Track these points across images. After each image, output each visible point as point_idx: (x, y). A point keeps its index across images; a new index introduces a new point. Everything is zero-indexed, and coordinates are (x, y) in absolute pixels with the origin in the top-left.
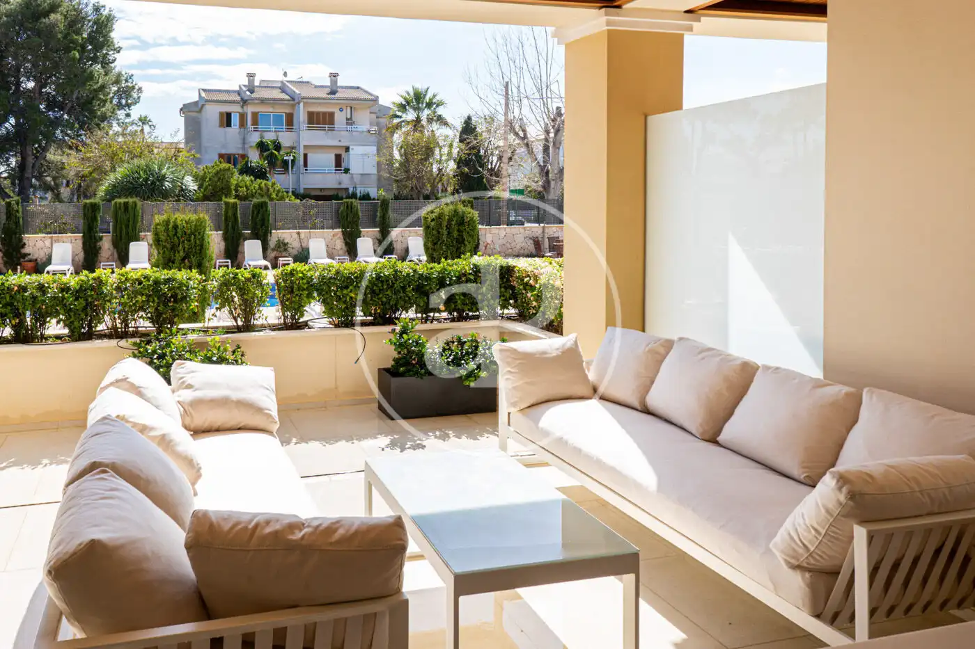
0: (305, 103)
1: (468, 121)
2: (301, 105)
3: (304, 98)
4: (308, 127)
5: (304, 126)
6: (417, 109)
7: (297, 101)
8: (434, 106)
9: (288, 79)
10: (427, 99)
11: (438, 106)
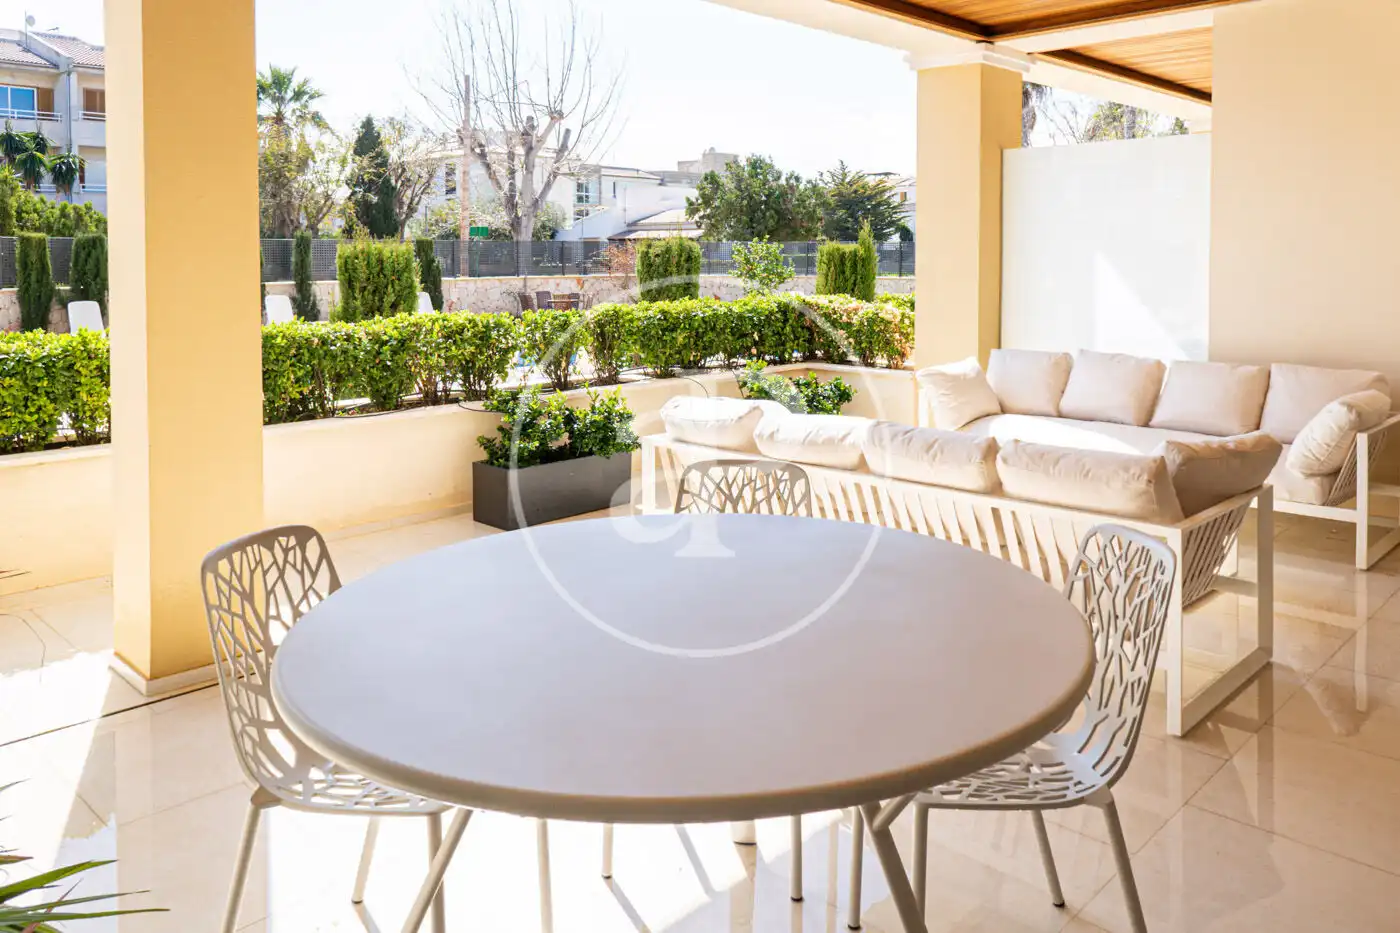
0: (80, 75)
1: (368, 124)
2: (74, 77)
3: (79, 65)
4: (85, 115)
5: (78, 112)
6: (279, 100)
7: (62, 70)
8: (306, 97)
9: (35, 28)
10: (294, 85)
11: (311, 97)
